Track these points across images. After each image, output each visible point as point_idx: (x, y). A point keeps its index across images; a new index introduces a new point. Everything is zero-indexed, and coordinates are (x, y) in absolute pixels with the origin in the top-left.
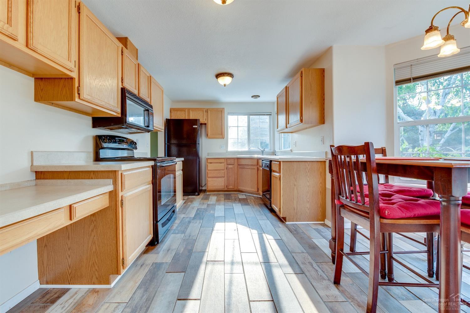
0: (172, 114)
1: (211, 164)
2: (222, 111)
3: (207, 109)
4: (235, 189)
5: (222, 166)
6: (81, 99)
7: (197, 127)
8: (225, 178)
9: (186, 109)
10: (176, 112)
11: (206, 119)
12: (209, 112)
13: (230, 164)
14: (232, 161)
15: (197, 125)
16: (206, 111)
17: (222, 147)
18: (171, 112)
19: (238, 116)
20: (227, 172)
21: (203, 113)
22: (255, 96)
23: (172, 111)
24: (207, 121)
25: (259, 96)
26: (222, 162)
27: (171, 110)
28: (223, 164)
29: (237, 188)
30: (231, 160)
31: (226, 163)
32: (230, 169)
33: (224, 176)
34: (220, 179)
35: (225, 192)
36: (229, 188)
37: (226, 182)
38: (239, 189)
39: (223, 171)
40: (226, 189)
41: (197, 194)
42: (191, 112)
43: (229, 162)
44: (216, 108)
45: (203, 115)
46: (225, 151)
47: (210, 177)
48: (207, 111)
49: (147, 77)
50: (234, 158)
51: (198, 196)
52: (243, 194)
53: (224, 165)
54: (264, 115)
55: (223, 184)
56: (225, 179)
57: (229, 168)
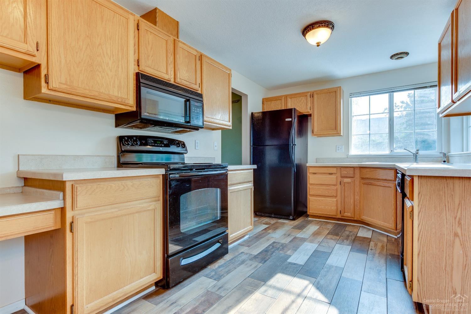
0: (265, 106)
1: (315, 176)
2: (336, 92)
3: (313, 93)
4: (355, 219)
5: (332, 179)
6: (50, 90)
7: (290, 119)
8: (337, 198)
9: (281, 96)
10: (269, 103)
11: (312, 108)
12: (315, 96)
13: (347, 177)
14: (351, 172)
15: (291, 117)
16: (310, 95)
17: (339, 148)
18: (263, 104)
19: (371, 96)
20: (341, 189)
21: (306, 99)
22: (397, 54)
23: (265, 103)
24: (312, 110)
25: (407, 54)
26: (333, 172)
27: (264, 101)
28: (334, 177)
29: (360, 217)
30: (348, 169)
31: (339, 175)
32: (346, 185)
33: (335, 195)
34: (329, 199)
35: (338, 221)
36: (344, 215)
37: (339, 205)
38: (362, 219)
39: (335, 188)
40: (339, 216)
41: (291, 218)
42: (289, 100)
43: (344, 172)
44: (326, 89)
45: (306, 102)
46: (344, 156)
47: (313, 195)
48: (312, 96)
49: (195, 56)
50: (354, 168)
51: (293, 222)
52: (370, 229)
53: (337, 177)
54: (426, 87)
55: (334, 208)
56: (337, 201)
57: (345, 183)
